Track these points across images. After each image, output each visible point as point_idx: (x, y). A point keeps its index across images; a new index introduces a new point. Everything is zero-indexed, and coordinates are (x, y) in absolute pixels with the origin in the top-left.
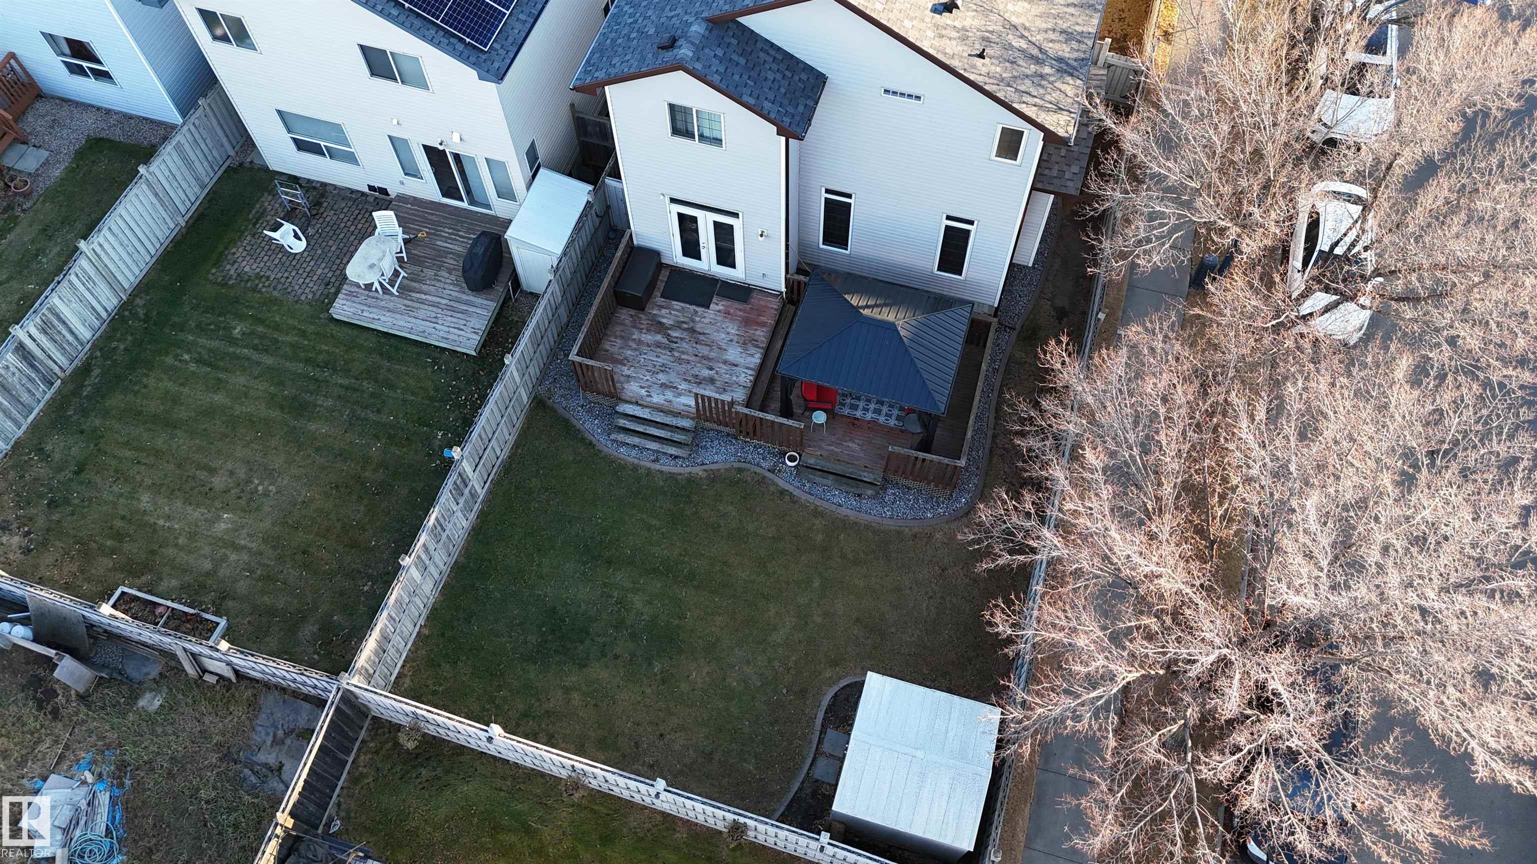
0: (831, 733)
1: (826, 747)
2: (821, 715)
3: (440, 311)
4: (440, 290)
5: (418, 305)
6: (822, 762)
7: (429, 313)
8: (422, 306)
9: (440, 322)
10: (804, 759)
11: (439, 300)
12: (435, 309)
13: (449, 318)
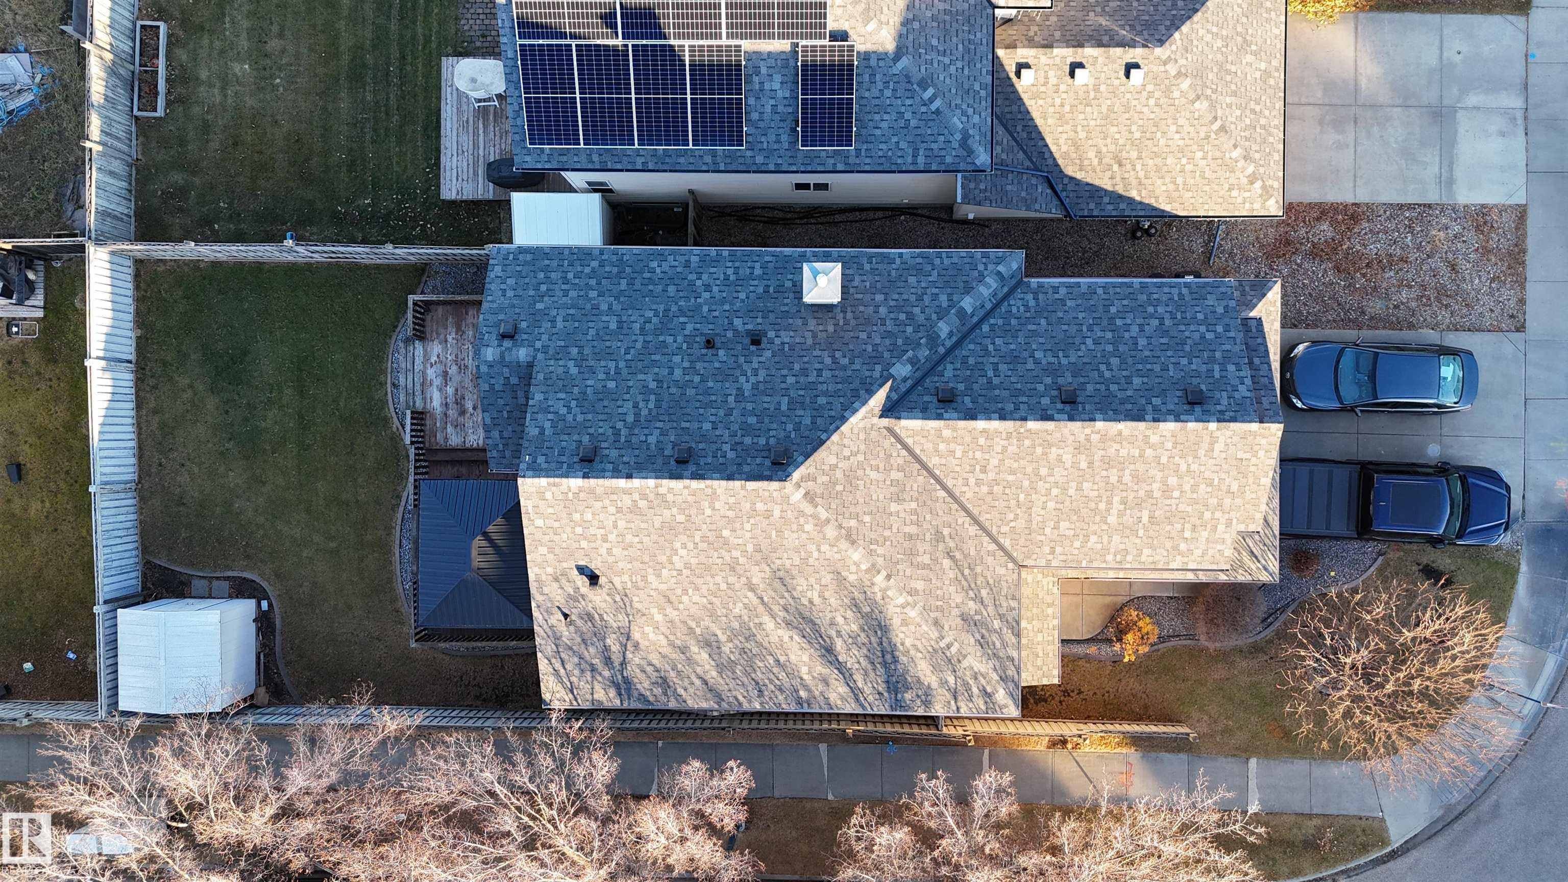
0: (226, 585)
1: (215, 583)
2: (235, 574)
3: (471, 152)
4: (492, 143)
5: (471, 130)
6: (204, 583)
7: (465, 144)
8: (471, 135)
9: (460, 158)
10: (201, 570)
11: (481, 146)
12: (471, 147)
13: (465, 164)
